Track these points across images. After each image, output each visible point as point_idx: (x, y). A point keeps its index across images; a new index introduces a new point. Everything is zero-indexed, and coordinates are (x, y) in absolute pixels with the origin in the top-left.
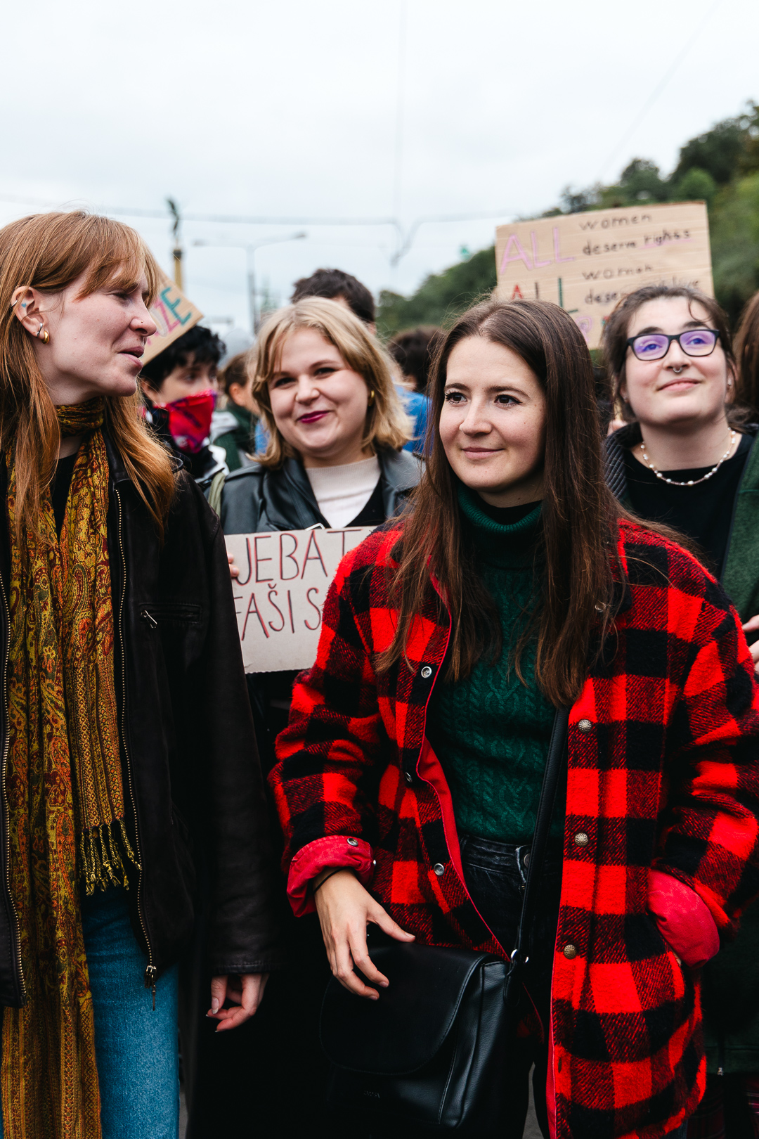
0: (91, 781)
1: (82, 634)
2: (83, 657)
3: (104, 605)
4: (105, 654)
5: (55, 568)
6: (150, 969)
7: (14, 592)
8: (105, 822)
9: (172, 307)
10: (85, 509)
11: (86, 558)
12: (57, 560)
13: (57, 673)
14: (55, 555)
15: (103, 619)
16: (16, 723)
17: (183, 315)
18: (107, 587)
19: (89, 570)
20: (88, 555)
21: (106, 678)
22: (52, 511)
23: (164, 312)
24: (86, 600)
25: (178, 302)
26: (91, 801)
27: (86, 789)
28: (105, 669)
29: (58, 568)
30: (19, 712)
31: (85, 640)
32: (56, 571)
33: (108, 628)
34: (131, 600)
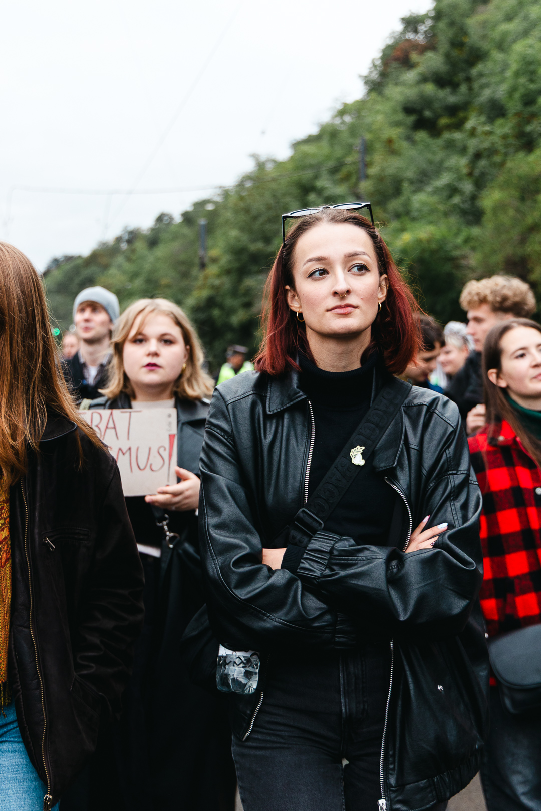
3: (2, 532)
4: (2, 567)
6: (47, 797)
15: (1, 542)
18: (5, 519)
33: (5, 548)
34: (36, 531)
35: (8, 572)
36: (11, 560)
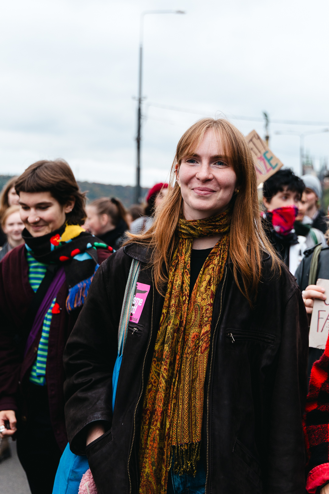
0: (186, 419)
1: (192, 341)
2: (191, 352)
3: (205, 327)
4: (202, 353)
5: (185, 305)
7: (163, 315)
8: (192, 441)
9: (269, 160)
10: (208, 275)
11: (202, 301)
12: (187, 301)
13: (167, 359)
14: (186, 298)
15: (204, 334)
16: (153, 382)
17: (274, 164)
18: (208, 318)
19: (203, 307)
20: (203, 299)
21: (200, 366)
22: (189, 276)
23: (265, 163)
24: (197, 323)
25: (271, 158)
26: (185, 430)
27: (184, 423)
28: (200, 361)
29: (186, 305)
30: (155, 376)
31: (194, 344)
32: (185, 307)
33: (206, 339)
34: (222, 326)
35: (205, 358)
36: (209, 350)
